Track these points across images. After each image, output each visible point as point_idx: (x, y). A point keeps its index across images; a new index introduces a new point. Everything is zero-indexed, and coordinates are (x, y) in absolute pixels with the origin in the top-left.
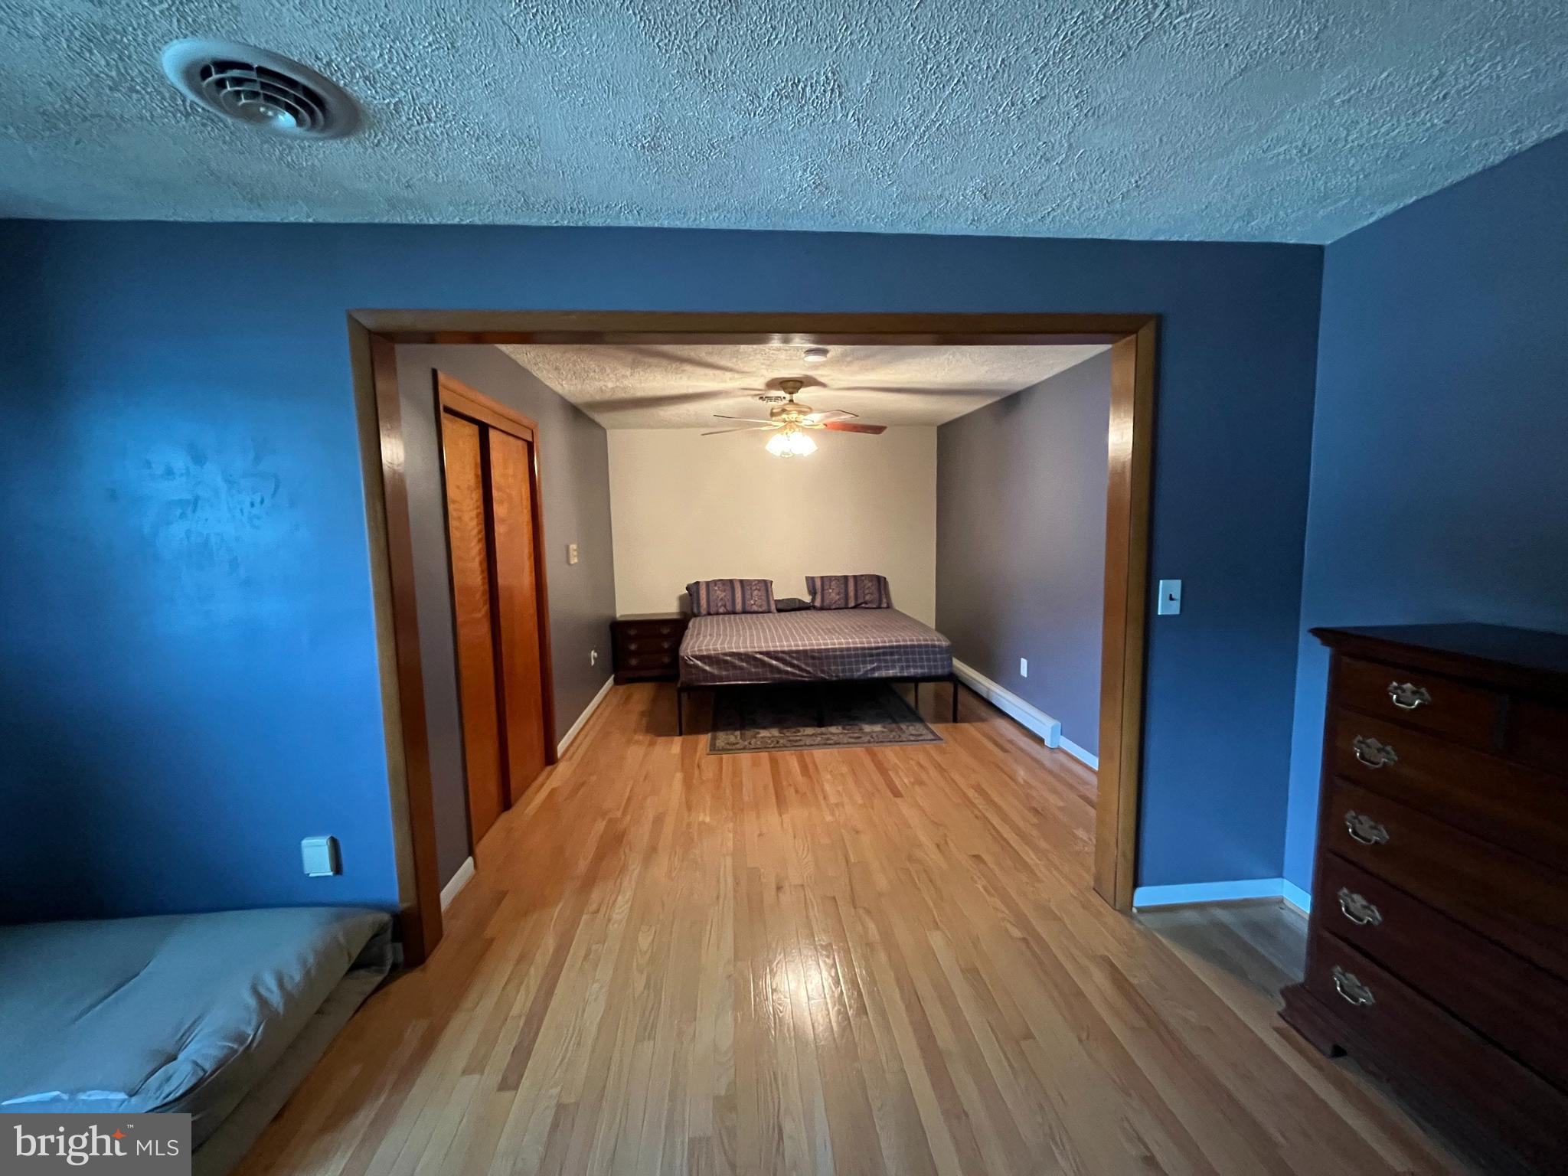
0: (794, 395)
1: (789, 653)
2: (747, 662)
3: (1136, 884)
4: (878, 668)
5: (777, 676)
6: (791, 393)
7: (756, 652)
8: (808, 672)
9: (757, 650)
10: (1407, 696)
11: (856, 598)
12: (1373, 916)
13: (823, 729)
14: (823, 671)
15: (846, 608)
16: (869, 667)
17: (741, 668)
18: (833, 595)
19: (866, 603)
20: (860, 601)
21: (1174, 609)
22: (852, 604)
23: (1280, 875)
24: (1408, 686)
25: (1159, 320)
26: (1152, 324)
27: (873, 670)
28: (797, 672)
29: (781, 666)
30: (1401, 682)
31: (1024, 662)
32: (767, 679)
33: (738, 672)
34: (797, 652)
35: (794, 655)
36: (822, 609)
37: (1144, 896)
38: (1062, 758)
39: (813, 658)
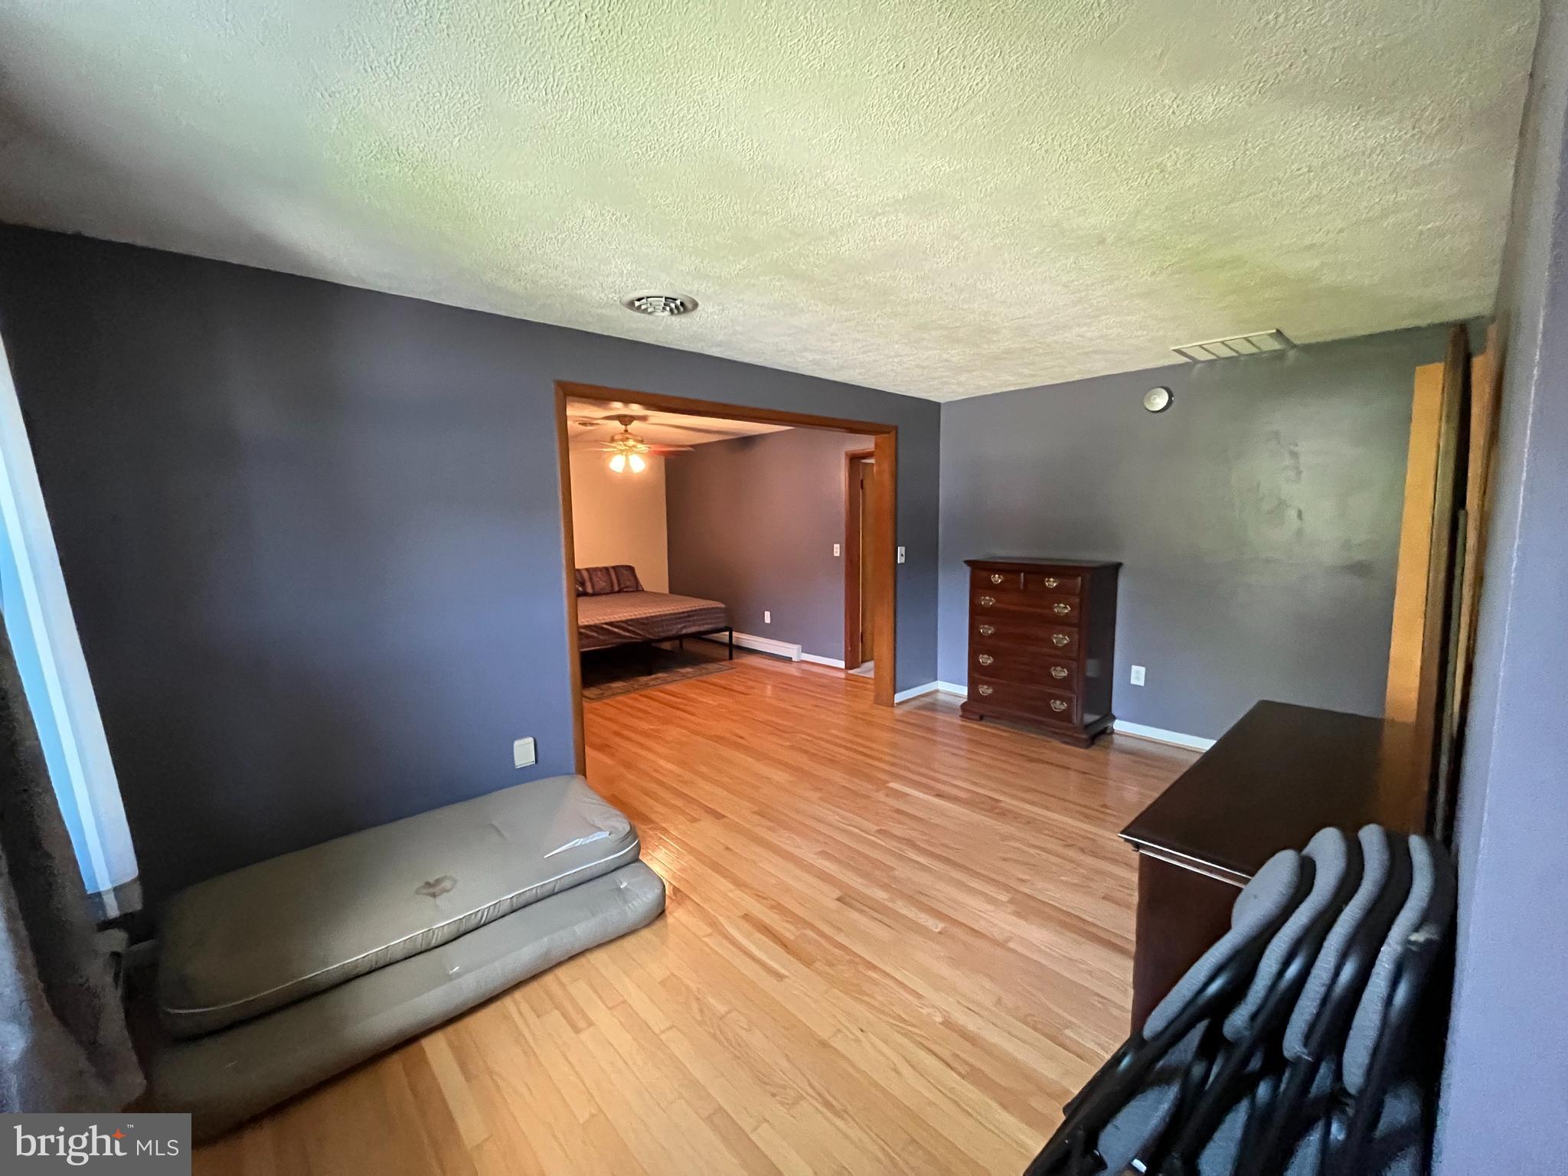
0: (628, 426)
1: (626, 622)
2: (597, 632)
3: (895, 693)
4: (684, 627)
5: (618, 640)
6: (626, 425)
7: (603, 624)
8: (640, 635)
9: (603, 621)
10: (997, 579)
11: (619, 586)
12: (990, 661)
13: (653, 676)
14: (650, 633)
15: (612, 592)
16: (679, 626)
17: (593, 637)
18: (601, 584)
19: (626, 587)
20: (622, 586)
21: (903, 560)
22: (616, 588)
23: (936, 679)
24: (997, 576)
25: (896, 428)
26: (894, 432)
27: (682, 628)
28: (633, 636)
29: (621, 632)
30: (994, 575)
31: (767, 614)
32: (610, 643)
33: (591, 640)
34: (632, 620)
35: (630, 623)
36: (594, 595)
37: (899, 697)
38: (805, 667)
39: (643, 624)
